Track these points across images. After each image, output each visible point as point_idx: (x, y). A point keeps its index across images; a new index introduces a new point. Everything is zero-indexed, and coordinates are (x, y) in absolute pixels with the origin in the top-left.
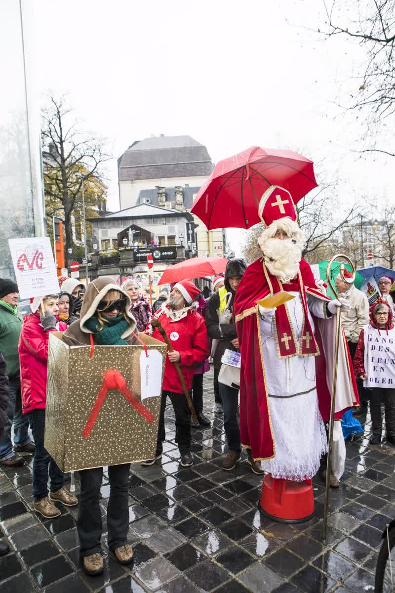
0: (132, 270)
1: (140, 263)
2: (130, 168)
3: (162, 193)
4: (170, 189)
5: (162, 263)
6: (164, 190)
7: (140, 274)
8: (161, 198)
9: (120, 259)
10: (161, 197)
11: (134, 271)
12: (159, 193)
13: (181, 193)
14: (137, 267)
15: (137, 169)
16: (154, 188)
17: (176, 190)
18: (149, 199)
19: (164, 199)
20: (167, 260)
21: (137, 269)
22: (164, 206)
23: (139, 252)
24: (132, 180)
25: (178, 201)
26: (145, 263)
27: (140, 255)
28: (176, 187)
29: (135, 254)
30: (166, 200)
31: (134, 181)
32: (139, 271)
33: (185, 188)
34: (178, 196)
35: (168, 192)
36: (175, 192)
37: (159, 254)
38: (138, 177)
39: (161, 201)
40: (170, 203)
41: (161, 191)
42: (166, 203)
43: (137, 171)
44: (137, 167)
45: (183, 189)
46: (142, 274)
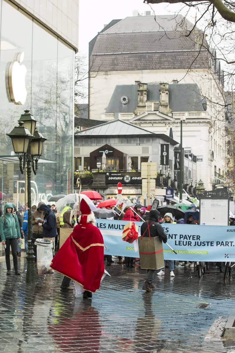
0: (104, 192)
1: (111, 186)
2: (105, 55)
3: (143, 91)
4: (154, 86)
5: (131, 187)
6: (145, 87)
7: (110, 196)
8: (142, 97)
9: (92, 181)
10: (142, 95)
11: (105, 193)
12: (139, 91)
13: (167, 92)
14: (108, 189)
15: (113, 57)
16: (134, 83)
17: (161, 87)
18: (127, 98)
19: (145, 99)
20: (136, 184)
21: (108, 191)
22: (145, 107)
23: (111, 176)
24: (107, 71)
25: (163, 101)
26: (115, 186)
27: (112, 178)
28: (161, 84)
29: (107, 177)
30: (148, 99)
31: (109, 73)
32: (110, 193)
33: (172, 85)
34: (163, 94)
35: (150, 89)
36: (160, 91)
37: (129, 179)
38: (114, 67)
39: (142, 101)
40: (153, 105)
41: (141, 88)
42: (147, 104)
43: (113, 60)
44: (113, 54)
45: (170, 85)
46: (112, 196)
